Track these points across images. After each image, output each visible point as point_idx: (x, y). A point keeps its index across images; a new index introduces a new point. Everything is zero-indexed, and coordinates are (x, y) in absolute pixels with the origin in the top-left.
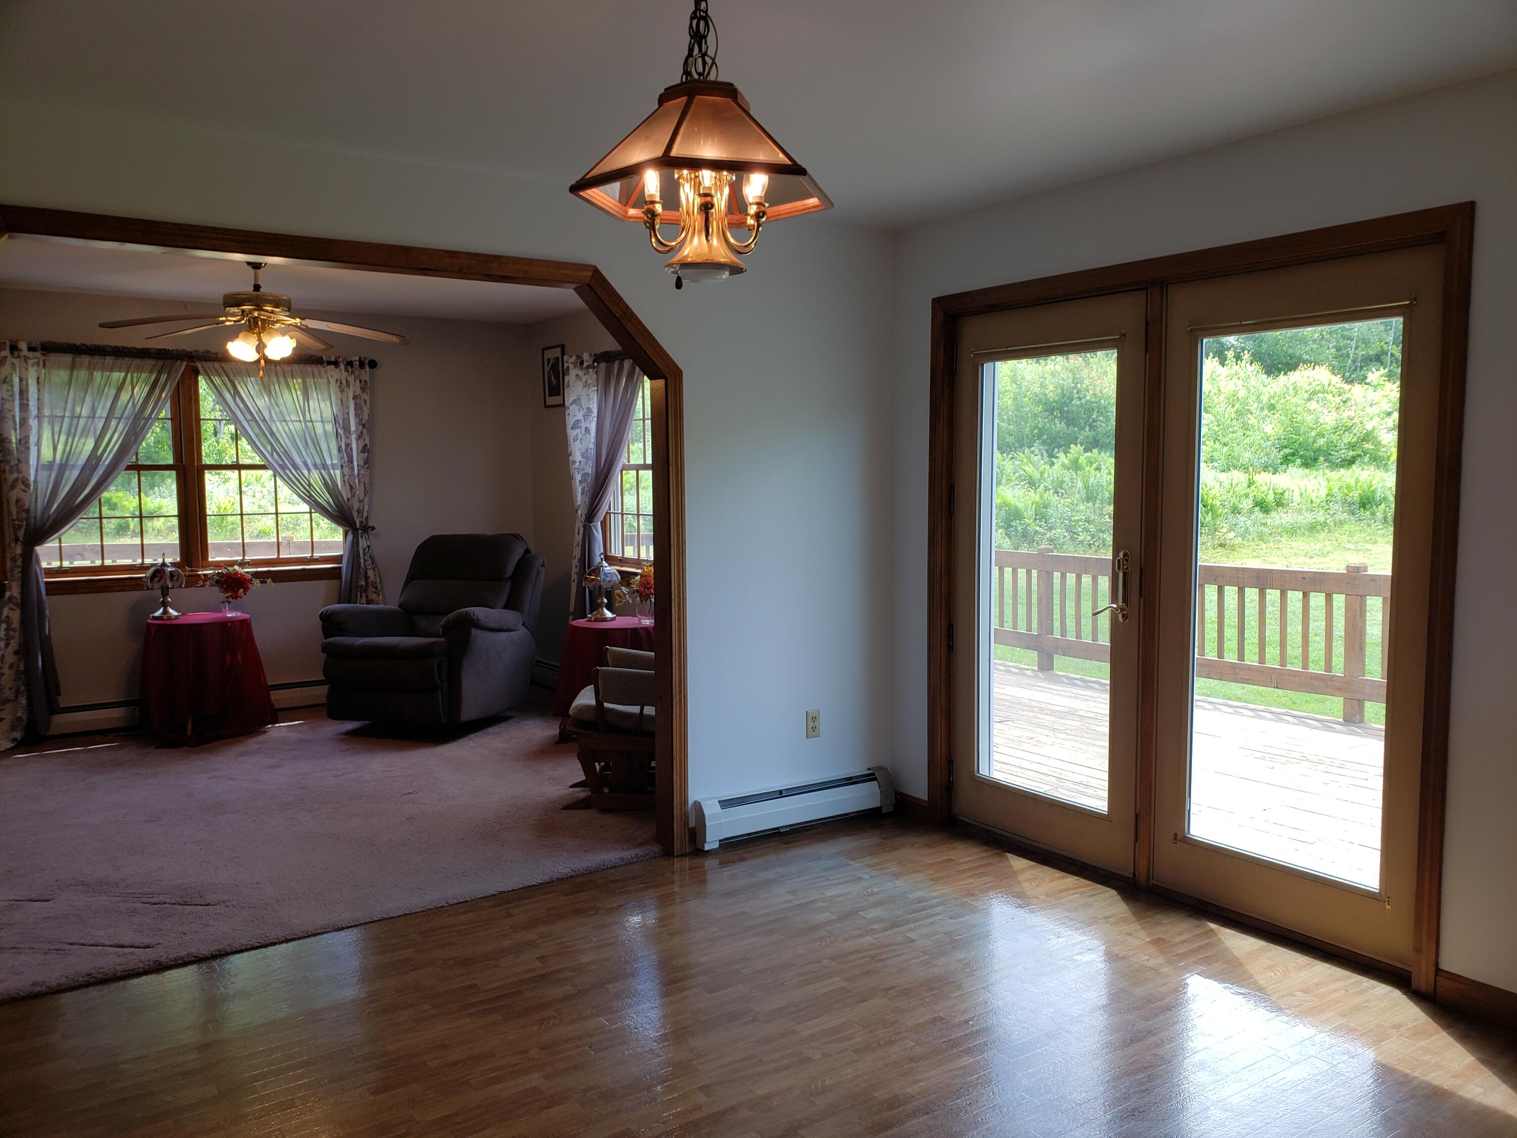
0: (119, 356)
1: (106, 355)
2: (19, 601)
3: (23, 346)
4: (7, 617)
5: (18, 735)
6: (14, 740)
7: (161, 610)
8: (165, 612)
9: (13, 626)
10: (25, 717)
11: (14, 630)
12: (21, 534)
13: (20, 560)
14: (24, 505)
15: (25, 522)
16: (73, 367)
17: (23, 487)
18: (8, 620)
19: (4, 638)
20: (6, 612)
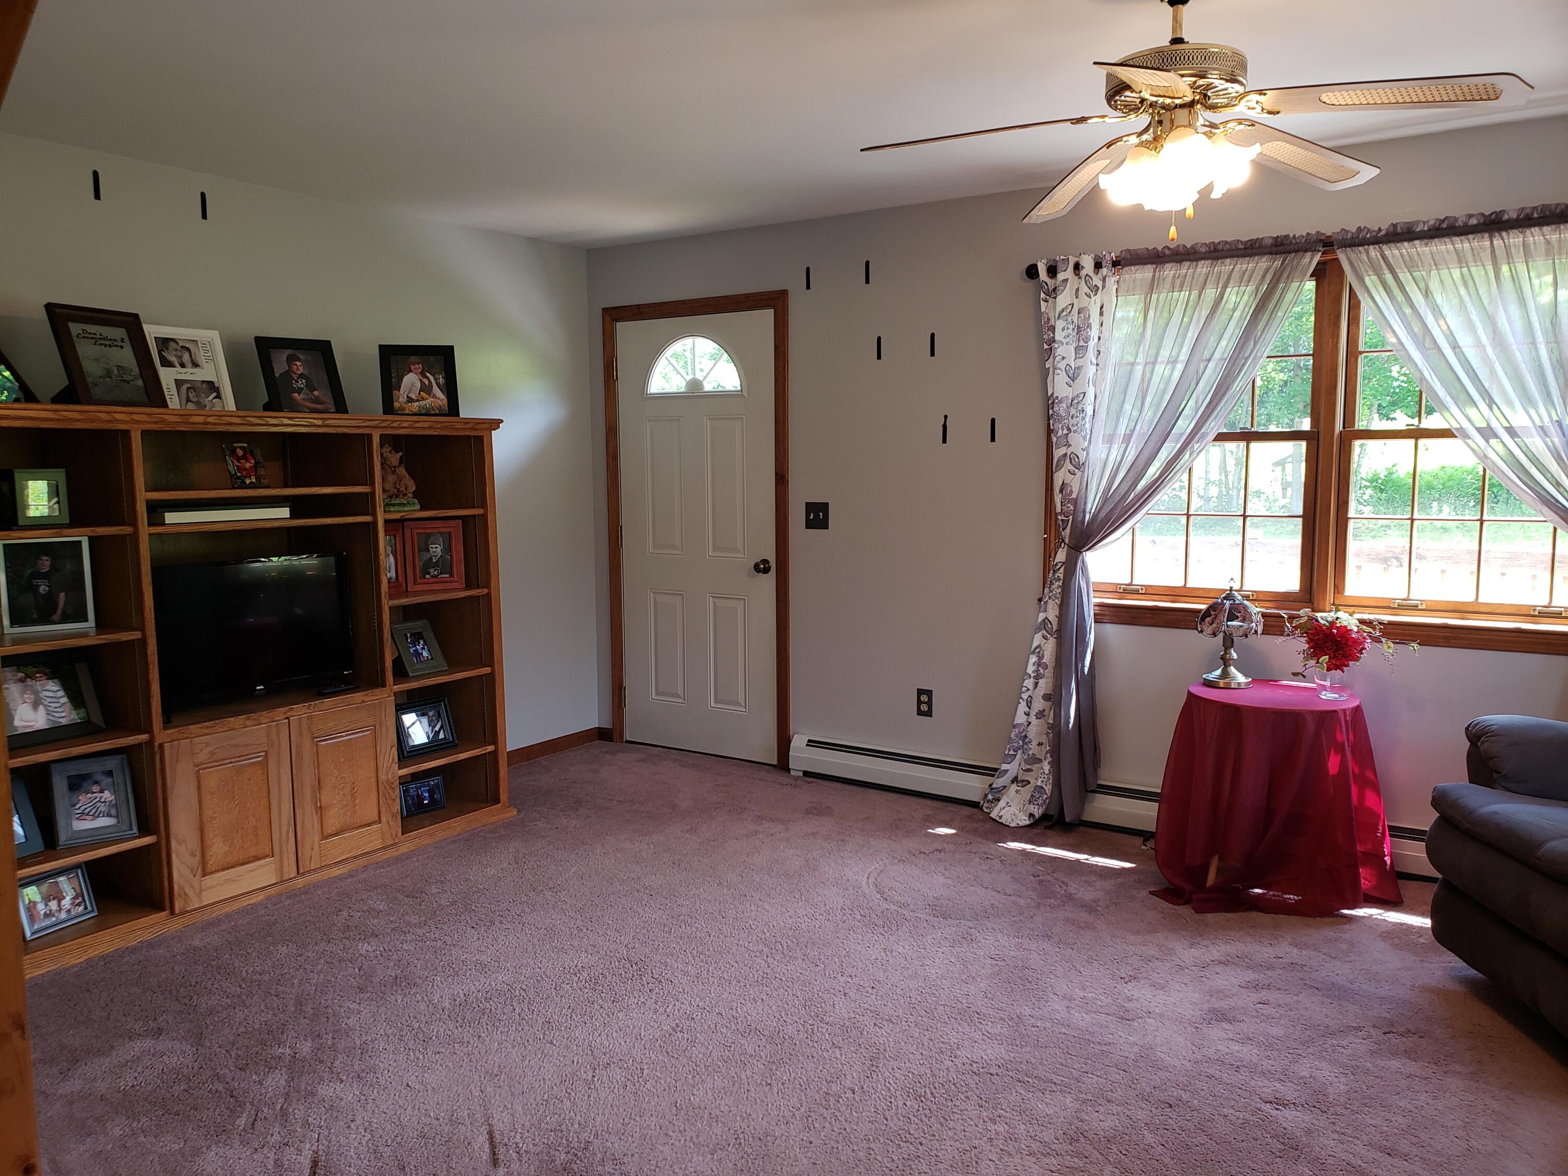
0: (1217, 259)
1: (1197, 260)
2: (1055, 627)
3: (1087, 263)
4: (1039, 646)
5: (1038, 812)
6: (1031, 815)
7: (1218, 672)
8: (1225, 674)
9: (1044, 661)
10: (1048, 789)
11: (1046, 667)
12: (1067, 533)
13: (1062, 570)
14: (1071, 492)
15: (1071, 517)
16: (1152, 287)
17: (1071, 468)
18: (1039, 651)
19: (1033, 675)
20: (1037, 640)
